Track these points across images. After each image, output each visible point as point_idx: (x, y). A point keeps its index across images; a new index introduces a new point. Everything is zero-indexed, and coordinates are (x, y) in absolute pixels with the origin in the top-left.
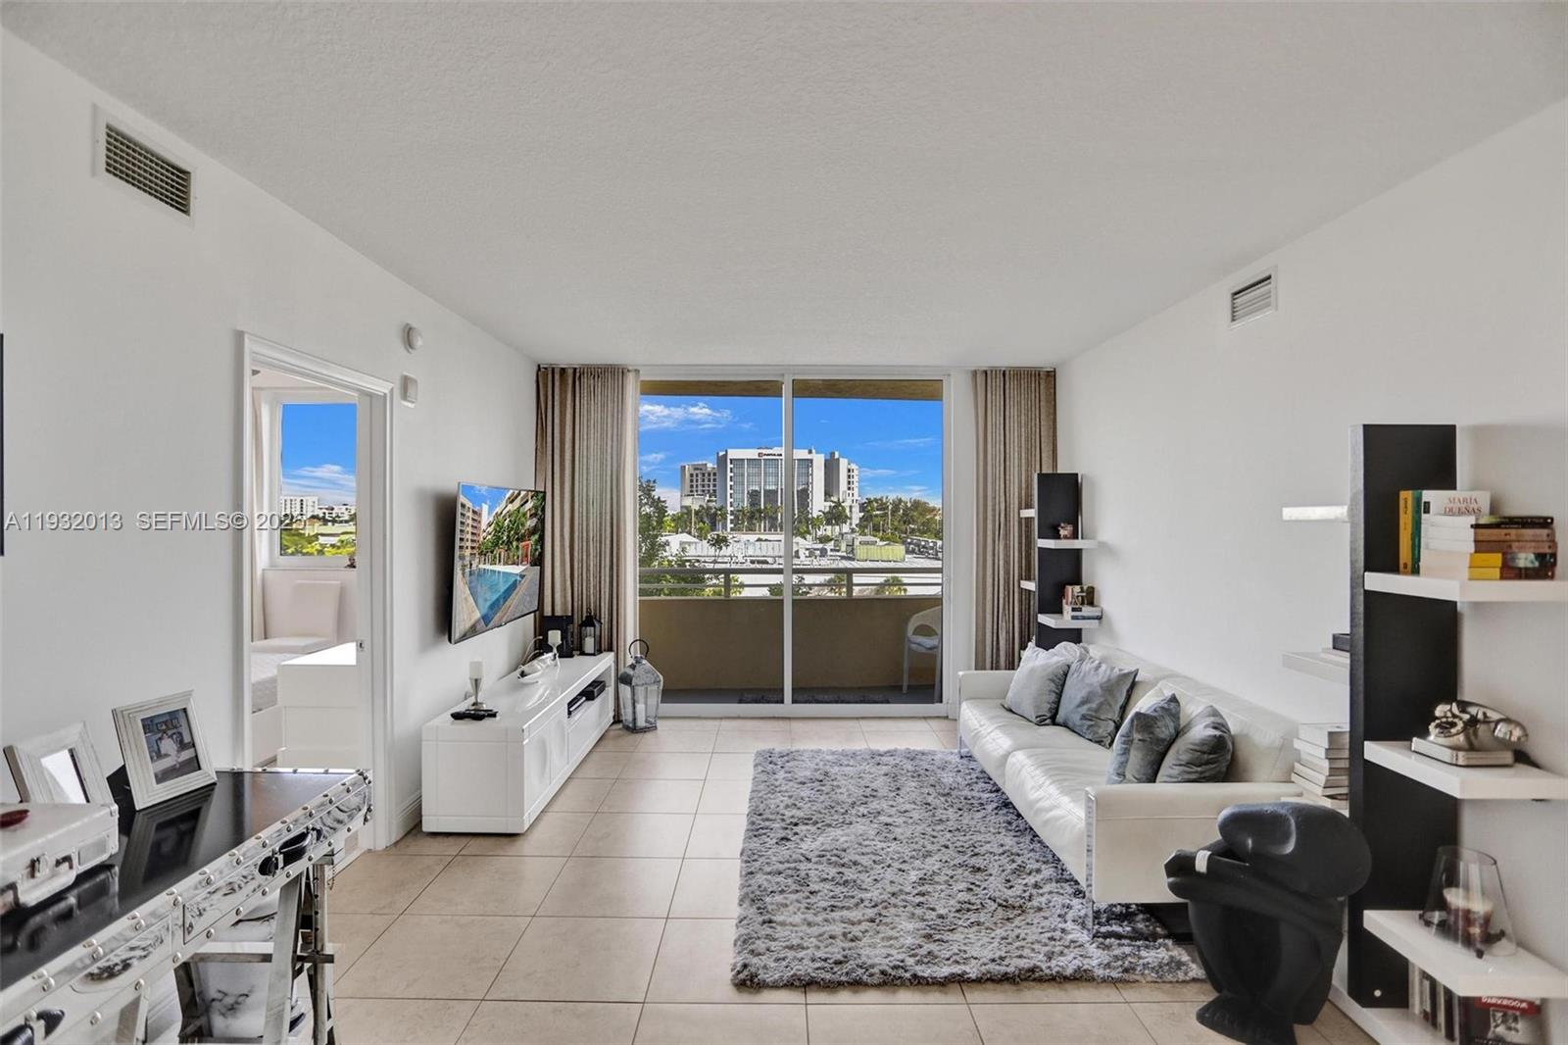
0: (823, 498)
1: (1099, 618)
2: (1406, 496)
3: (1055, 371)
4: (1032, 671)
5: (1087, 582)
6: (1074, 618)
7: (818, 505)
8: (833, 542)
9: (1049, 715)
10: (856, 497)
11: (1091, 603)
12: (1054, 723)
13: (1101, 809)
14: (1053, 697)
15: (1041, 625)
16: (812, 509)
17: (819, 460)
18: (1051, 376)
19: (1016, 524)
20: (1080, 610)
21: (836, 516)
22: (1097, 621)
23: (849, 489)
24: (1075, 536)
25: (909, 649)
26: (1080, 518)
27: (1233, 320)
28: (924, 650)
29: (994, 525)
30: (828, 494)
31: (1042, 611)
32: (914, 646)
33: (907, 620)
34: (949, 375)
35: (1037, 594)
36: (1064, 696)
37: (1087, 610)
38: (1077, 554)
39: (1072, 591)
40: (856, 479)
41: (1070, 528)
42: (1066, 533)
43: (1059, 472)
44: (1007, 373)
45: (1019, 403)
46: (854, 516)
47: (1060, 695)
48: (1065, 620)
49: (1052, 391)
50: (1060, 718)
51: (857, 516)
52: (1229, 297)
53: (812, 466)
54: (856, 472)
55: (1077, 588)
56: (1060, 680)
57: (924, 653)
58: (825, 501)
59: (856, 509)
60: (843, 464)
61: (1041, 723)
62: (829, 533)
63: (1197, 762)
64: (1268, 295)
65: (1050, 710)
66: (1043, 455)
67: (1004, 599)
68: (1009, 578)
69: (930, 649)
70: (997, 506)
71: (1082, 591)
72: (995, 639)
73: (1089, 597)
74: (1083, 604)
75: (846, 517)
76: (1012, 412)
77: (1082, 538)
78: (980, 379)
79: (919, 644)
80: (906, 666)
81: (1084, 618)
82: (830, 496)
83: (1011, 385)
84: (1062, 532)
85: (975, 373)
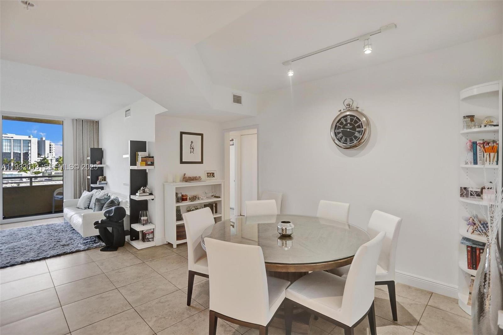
0: (37, 156)
1: (106, 184)
2: (137, 153)
3: (98, 121)
4: (84, 197)
5: (104, 175)
6: (99, 184)
7: (34, 158)
8: (42, 173)
9: (87, 207)
10: (54, 155)
11: (105, 180)
12: (89, 208)
13: (84, 217)
14: (89, 202)
15: (91, 187)
16: (30, 160)
17: (34, 141)
18: (97, 122)
19: (86, 161)
20: (101, 182)
21: (43, 163)
22: (106, 185)
23: (50, 152)
24: (101, 163)
25: (55, 199)
26: (103, 159)
27: (126, 116)
28: (59, 199)
29: (79, 162)
30: (39, 155)
31: (92, 183)
32: (56, 199)
33: (54, 192)
34: (65, 119)
35: (90, 179)
36: (91, 202)
37: (103, 182)
38: (102, 168)
39: (100, 177)
40: (54, 149)
41: (99, 162)
42: (98, 163)
43: (99, 148)
44: (83, 121)
45: (87, 129)
46: (53, 163)
47: (90, 202)
48: (97, 185)
49: (98, 126)
50: (90, 207)
51: (54, 163)
52: (125, 112)
53: (30, 143)
54: (54, 146)
55: (101, 177)
56: (90, 198)
57: (59, 200)
58: (38, 157)
59: (54, 161)
60: (47, 143)
61: (85, 208)
62: (40, 170)
63: (108, 206)
64: (129, 113)
65: (88, 205)
66: (95, 143)
67: (83, 181)
68: (84, 176)
69: (61, 198)
70: (80, 157)
71: (102, 177)
72: (80, 192)
73: (104, 179)
74: (102, 181)
75: (49, 164)
76: (85, 131)
77: (104, 164)
78: (75, 122)
79: (58, 198)
80: (54, 205)
81: (102, 184)
82: (40, 155)
83: (84, 124)
84: (97, 163)
85: (73, 120)
